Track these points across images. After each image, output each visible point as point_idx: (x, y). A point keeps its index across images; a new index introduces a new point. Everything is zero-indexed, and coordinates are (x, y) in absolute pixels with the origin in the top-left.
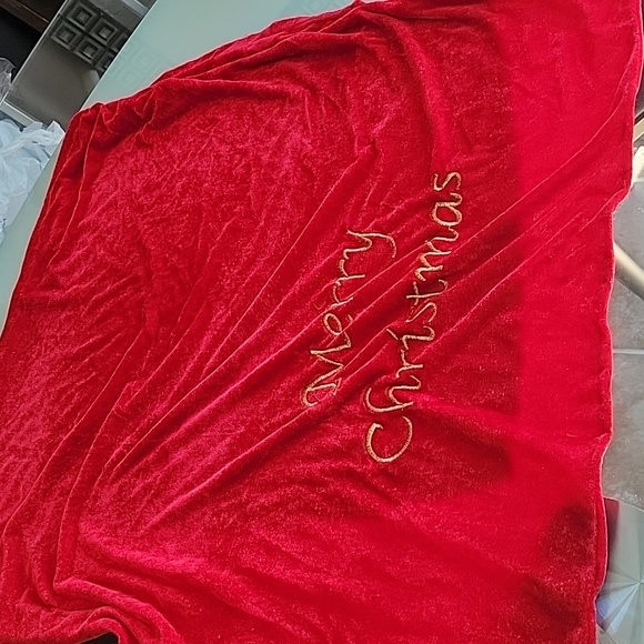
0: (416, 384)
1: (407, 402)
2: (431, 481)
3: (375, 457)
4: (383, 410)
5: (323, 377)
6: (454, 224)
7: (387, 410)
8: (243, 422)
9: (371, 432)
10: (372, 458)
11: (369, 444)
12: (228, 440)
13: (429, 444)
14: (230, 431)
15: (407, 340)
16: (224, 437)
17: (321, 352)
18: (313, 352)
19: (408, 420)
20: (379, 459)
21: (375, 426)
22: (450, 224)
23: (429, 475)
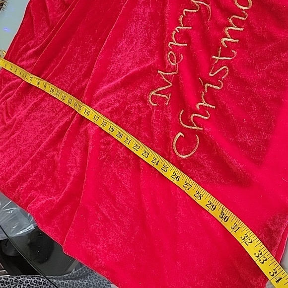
0: (207, 116)
1: (200, 127)
2: (200, 177)
3: (176, 152)
4: (187, 126)
5: (161, 89)
6: (247, 8)
7: (189, 127)
8: (119, 101)
9: (177, 137)
10: (174, 151)
11: (175, 143)
12: (110, 109)
13: (205, 156)
14: (112, 104)
15: (208, 87)
16: (109, 107)
17: (164, 73)
18: (159, 72)
19: (198, 138)
20: (177, 154)
21: (180, 134)
22: (244, 8)
23: (201, 174)
